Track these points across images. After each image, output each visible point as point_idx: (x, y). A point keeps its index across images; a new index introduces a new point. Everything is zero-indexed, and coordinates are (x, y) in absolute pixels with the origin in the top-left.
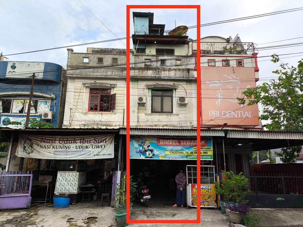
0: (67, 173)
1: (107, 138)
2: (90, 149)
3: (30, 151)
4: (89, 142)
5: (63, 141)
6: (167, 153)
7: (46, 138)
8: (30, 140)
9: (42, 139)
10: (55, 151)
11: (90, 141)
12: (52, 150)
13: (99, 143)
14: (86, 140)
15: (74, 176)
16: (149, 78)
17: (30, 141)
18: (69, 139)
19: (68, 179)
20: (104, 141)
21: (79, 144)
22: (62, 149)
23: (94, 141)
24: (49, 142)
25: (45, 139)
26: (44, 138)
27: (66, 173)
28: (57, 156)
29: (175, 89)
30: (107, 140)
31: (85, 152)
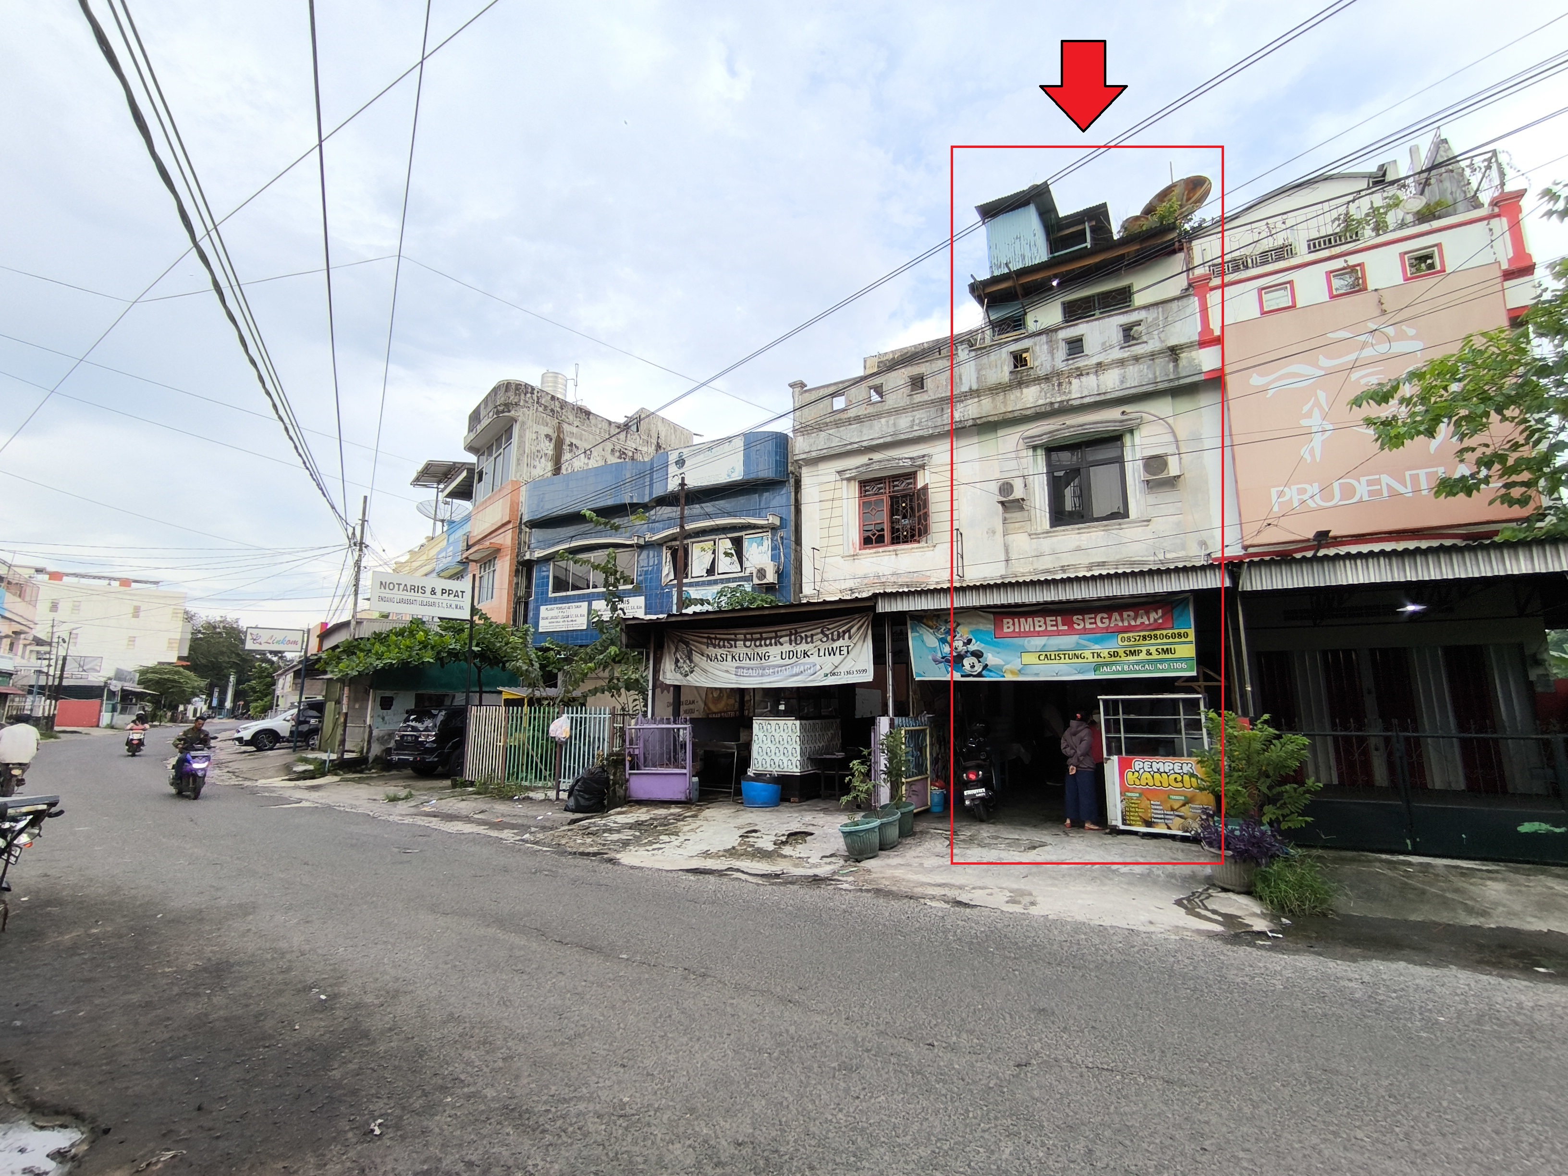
0: (773, 723)
1: (852, 627)
2: (814, 658)
3: (687, 669)
4: (809, 640)
5: (751, 640)
6: (1029, 659)
7: (718, 636)
8: (687, 644)
9: (708, 638)
10: (737, 668)
11: (812, 636)
12: (730, 664)
13: (833, 640)
14: (803, 635)
15: (790, 729)
16: (1028, 412)
17: (687, 646)
18: (764, 635)
19: (777, 736)
20: (847, 635)
21: (787, 647)
22: (752, 662)
23: (821, 636)
24: (724, 646)
25: (716, 639)
26: (713, 636)
27: (771, 722)
28: (742, 679)
29: (1131, 431)
30: (853, 631)
31: (802, 669)
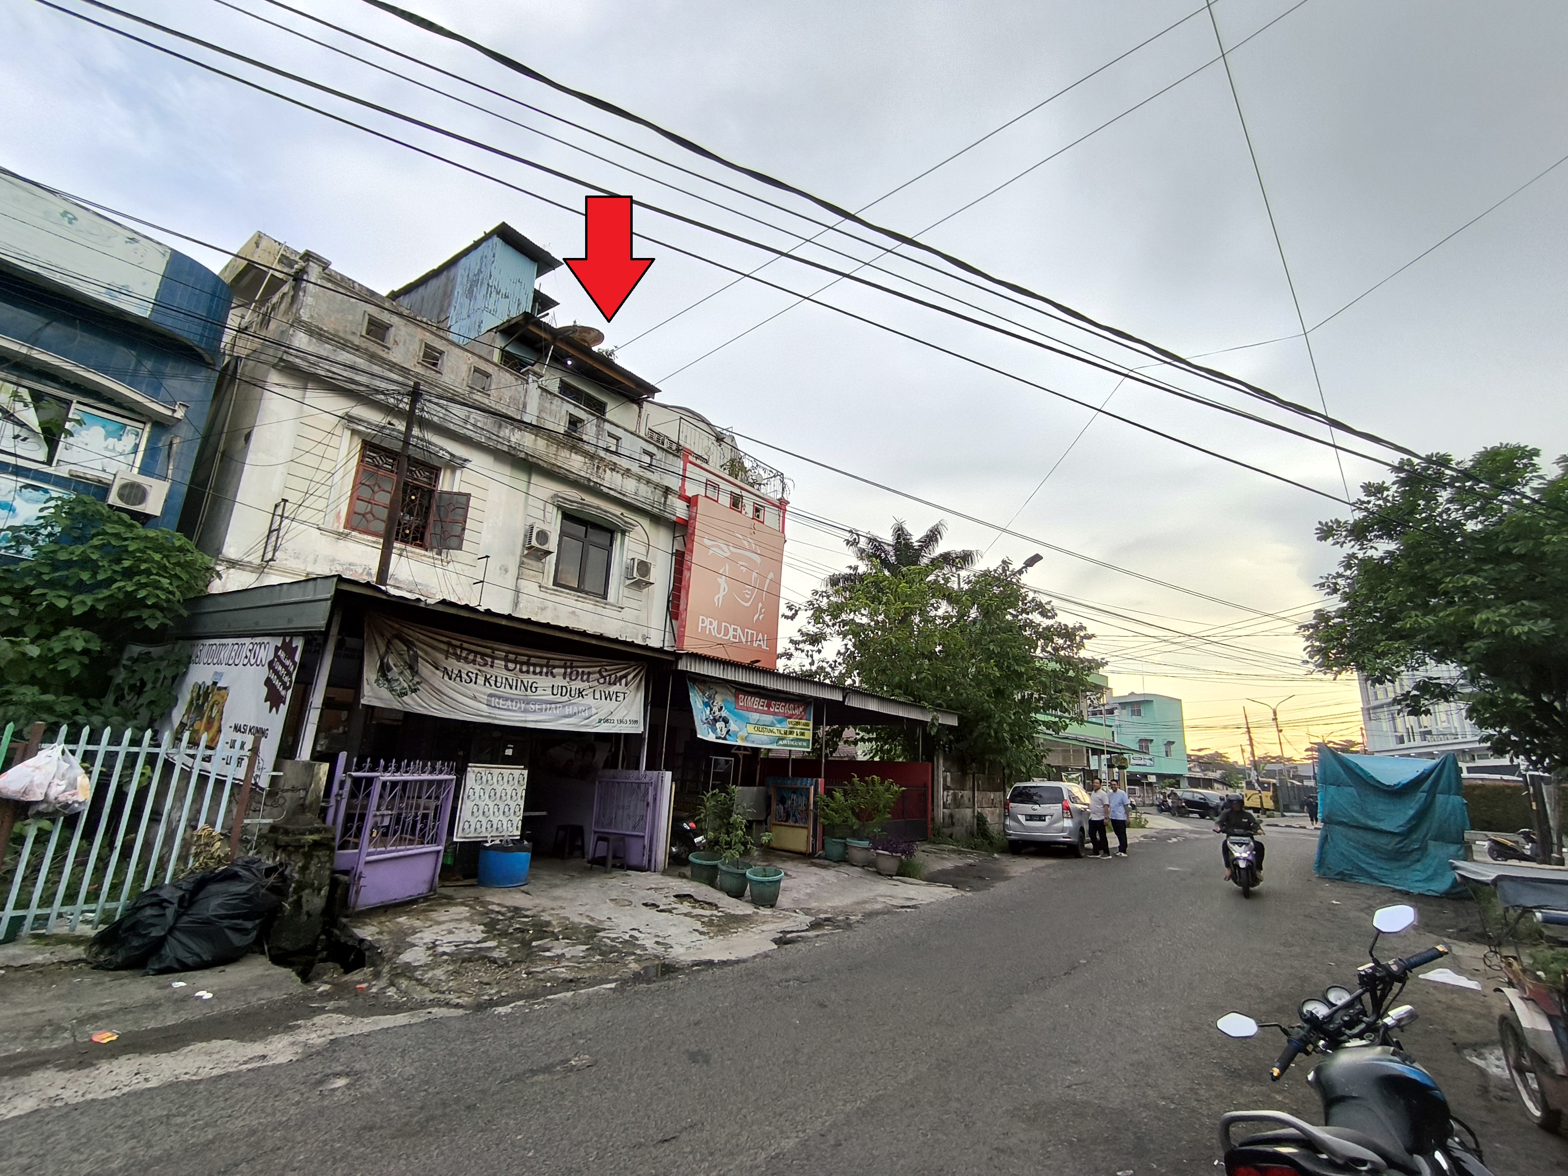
0: (496, 772)
1: (628, 674)
2: (588, 700)
4: (585, 677)
5: (515, 662)
6: (750, 728)
7: (465, 645)
8: (409, 645)
9: (449, 644)
10: (491, 695)
11: (589, 674)
12: (481, 689)
13: (610, 684)
14: (580, 670)
15: (516, 781)
17: (409, 649)
18: (533, 660)
19: (499, 789)
20: (624, 681)
21: (559, 681)
22: (514, 691)
23: (597, 676)
24: (474, 662)
25: (462, 649)
27: (492, 771)
28: (497, 711)
29: (623, 532)
30: (630, 677)
31: (576, 710)
